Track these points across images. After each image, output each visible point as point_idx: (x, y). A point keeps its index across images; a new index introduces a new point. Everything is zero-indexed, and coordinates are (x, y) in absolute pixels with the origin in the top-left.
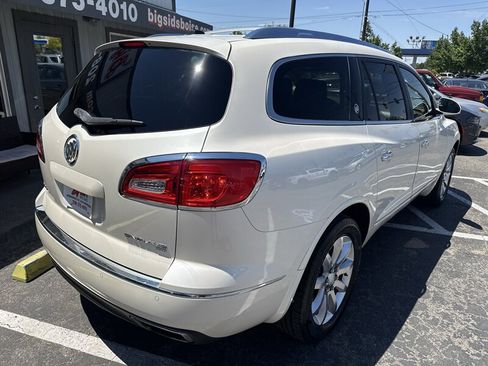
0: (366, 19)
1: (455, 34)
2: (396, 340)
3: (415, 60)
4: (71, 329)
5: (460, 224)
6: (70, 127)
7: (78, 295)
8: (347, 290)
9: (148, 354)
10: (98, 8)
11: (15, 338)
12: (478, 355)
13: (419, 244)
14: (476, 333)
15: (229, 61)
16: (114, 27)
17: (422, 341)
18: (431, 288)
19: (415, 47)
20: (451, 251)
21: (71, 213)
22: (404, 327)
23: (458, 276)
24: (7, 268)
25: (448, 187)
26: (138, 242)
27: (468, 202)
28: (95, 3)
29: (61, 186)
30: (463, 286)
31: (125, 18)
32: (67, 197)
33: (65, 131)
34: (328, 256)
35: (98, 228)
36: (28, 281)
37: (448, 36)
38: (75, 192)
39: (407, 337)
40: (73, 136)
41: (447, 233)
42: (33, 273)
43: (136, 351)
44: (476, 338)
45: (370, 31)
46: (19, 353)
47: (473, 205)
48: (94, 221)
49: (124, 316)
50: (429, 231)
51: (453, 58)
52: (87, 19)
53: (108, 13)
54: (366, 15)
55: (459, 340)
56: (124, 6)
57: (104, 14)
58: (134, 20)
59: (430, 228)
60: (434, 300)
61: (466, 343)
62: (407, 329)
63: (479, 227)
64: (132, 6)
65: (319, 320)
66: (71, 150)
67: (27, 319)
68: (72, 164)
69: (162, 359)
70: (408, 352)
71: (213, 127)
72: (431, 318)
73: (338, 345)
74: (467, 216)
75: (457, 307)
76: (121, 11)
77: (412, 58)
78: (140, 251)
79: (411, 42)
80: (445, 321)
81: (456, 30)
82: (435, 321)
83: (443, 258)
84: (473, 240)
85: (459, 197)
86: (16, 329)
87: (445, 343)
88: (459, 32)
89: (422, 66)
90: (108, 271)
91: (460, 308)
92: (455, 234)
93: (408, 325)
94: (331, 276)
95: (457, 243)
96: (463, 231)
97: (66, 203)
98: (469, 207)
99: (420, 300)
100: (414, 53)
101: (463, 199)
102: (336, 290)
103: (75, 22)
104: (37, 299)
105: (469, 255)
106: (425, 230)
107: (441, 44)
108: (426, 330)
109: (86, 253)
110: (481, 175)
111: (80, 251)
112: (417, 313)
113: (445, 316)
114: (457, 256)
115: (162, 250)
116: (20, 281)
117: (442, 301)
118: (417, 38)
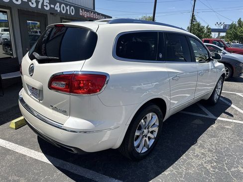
0: (193, 13)
1: (240, 21)
2: (176, 162)
3: (219, 34)
4: (32, 149)
5: (223, 114)
6: (32, 60)
7: (36, 135)
8: (155, 138)
9: (63, 161)
10: (56, 9)
11: (7, 151)
12: (214, 171)
13: (200, 122)
14: (216, 162)
15: (97, 33)
16: (65, 17)
17: (189, 164)
18: (199, 141)
19: (219, 28)
20: (214, 126)
21: (31, 97)
22: (181, 157)
23: (214, 137)
24: (8, 123)
25: (220, 96)
26: (55, 109)
27: (230, 104)
28: (54, 7)
29: (28, 85)
30: (216, 142)
31: (69, 13)
32: (30, 90)
33: (30, 62)
34: (142, 121)
35: (41, 103)
36: (16, 129)
37: (236, 22)
38: (33, 88)
39: (182, 162)
40: (32, 64)
41: (215, 118)
42: (19, 126)
43: (58, 160)
44: (215, 164)
45: (195, 19)
46: (8, 157)
47: (232, 106)
48: (40, 100)
49: (49, 141)
50: (206, 116)
51: (238, 33)
52: (52, 14)
53: (60, 11)
54: (193, 11)
55: (207, 164)
56: (68, 8)
57: (59, 11)
58: (73, 14)
59: (207, 115)
60: (199, 147)
61: (210, 166)
62: (183, 159)
63: (232, 116)
64: (72, 7)
65: (139, 150)
66: (31, 70)
67: (13, 144)
68: (31, 76)
69: (69, 163)
70: (181, 167)
71: (87, 60)
72: (196, 154)
73: (148, 163)
74: (227, 111)
75: (210, 150)
76: (67, 10)
77: (218, 33)
78: (56, 113)
79: (217, 25)
80: (202, 156)
81: (240, 19)
82: (197, 156)
83: (210, 129)
84: (227, 121)
85: (226, 101)
86: (8, 148)
87: (199, 165)
88: (242, 20)
89: (223, 37)
90: (45, 122)
91: (211, 151)
92: (219, 118)
93: (184, 157)
94: (146, 131)
95: (218, 122)
96: (223, 117)
97: (30, 93)
98: (230, 106)
99: (193, 146)
100: (219, 31)
101: (227, 103)
102: (149, 138)
103: (47, 15)
104: (19, 137)
105: (223, 128)
106: (204, 116)
107: (232, 26)
108: (192, 159)
109: (38, 115)
110: (240, 92)
111: (36, 115)
112: (190, 152)
113: (203, 154)
114: (217, 128)
115: (64, 112)
116: (13, 129)
117: (203, 148)
118: (220, 23)
